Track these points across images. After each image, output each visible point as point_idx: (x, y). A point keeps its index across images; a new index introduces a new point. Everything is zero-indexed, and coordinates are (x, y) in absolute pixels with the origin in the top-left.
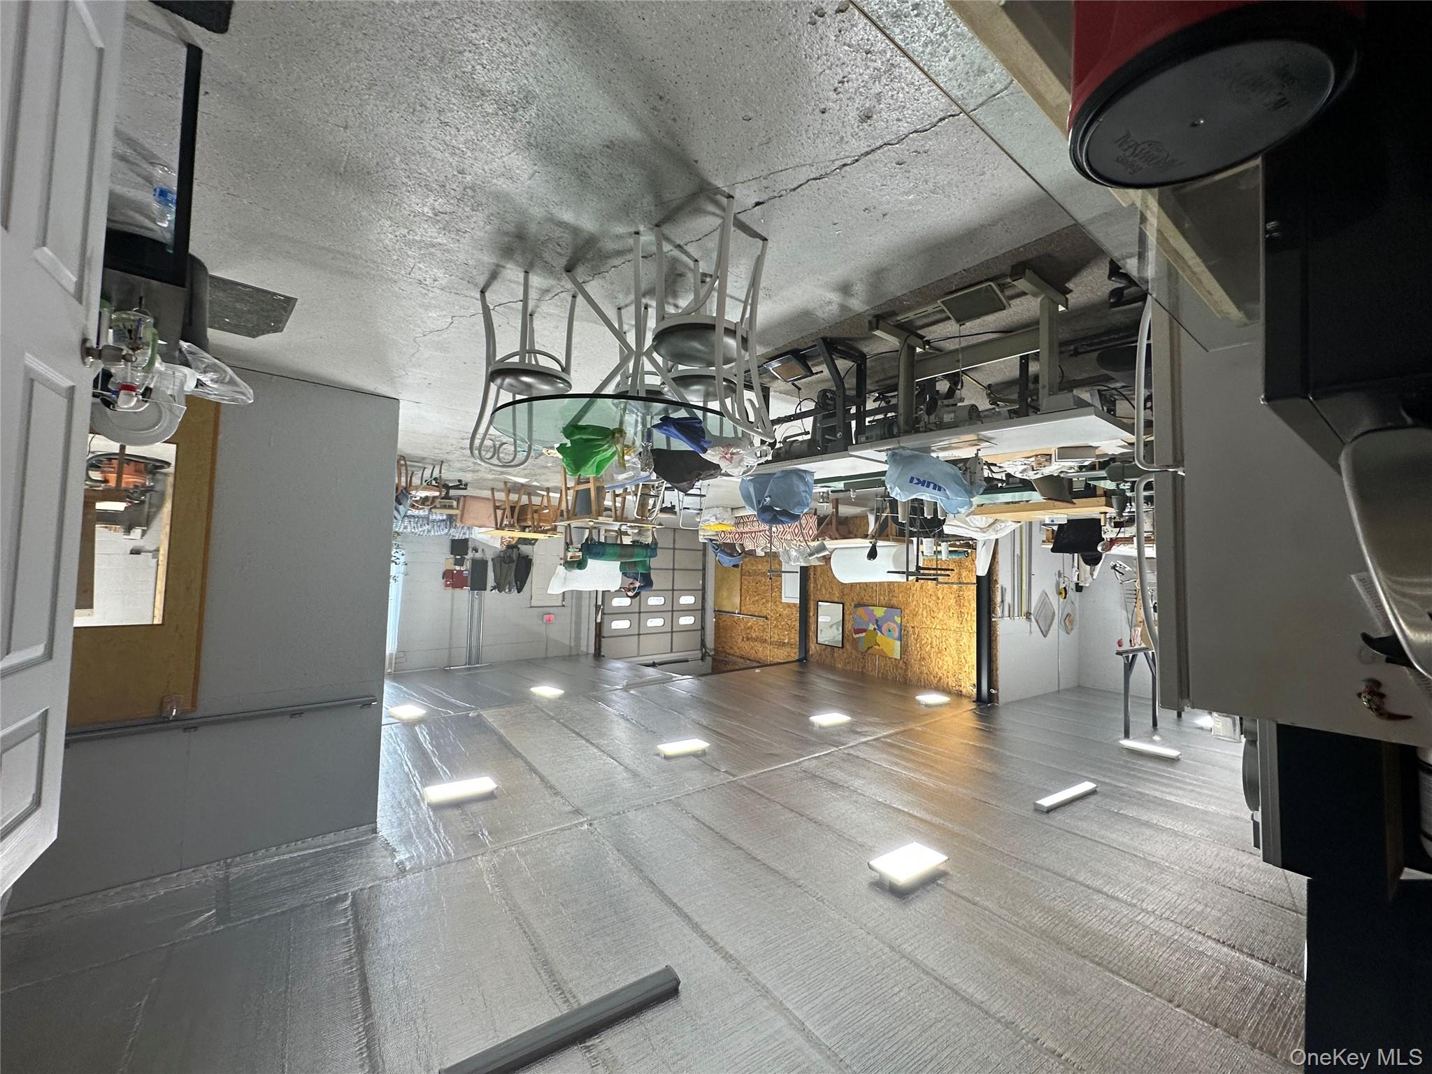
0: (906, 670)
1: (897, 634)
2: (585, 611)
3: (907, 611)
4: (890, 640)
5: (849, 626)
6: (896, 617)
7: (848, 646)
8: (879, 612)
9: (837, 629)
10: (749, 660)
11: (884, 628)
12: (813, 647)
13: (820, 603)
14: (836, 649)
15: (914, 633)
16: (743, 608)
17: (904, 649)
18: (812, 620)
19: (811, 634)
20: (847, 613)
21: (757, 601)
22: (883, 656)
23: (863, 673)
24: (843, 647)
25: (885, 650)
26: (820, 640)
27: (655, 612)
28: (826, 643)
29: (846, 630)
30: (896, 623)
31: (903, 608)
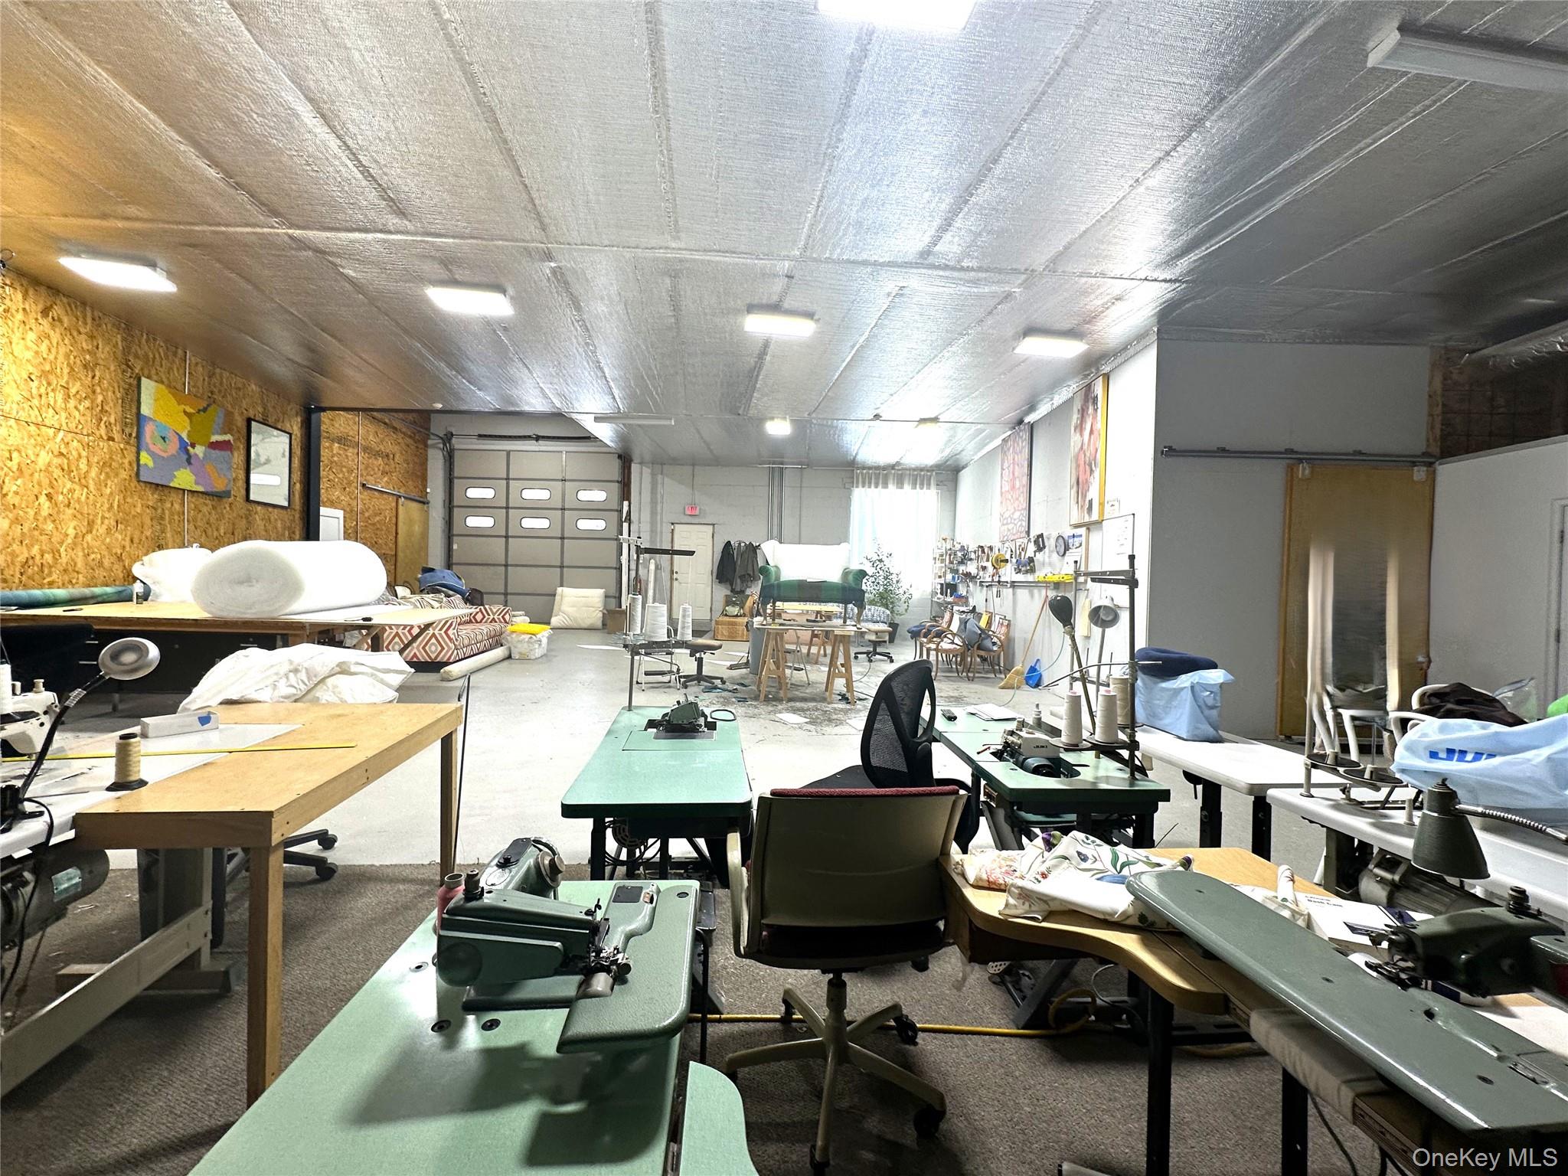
0: (127, 351)
1: (149, 430)
2: (646, 516)
3: (124, 475)
4: (161, 418)
5: (238, 458)
6: (151, 464)
7: (240, 422)
8: (184, 478)
9: (258, 455)
10: (385, 423)
11: (173, 447)
12: (295, 428)
13: (286, 504)
14: (259, 417)
15: (108, 425)
16: (394, 504)
17: (132, 395)
18: (297, 476)
19: (298, 451)
20: (241, 483)
21: (376, 515)
22: (175, 390)
23: (213, 364)
24: (249, 421)
25: (173, 401)
26: (285, 439)
27: (536, 509)
28: (275, 432)
29: (243, 452)
30: (149, 452)
31: (134, 483)
